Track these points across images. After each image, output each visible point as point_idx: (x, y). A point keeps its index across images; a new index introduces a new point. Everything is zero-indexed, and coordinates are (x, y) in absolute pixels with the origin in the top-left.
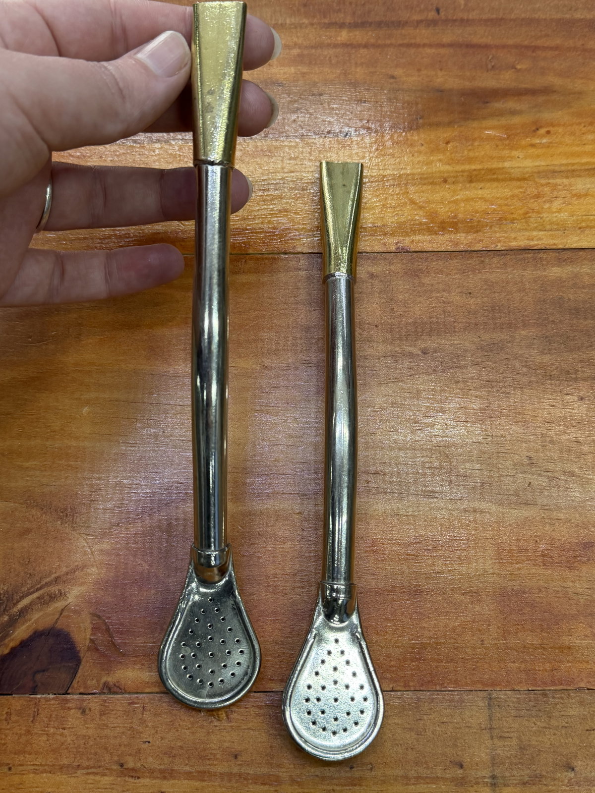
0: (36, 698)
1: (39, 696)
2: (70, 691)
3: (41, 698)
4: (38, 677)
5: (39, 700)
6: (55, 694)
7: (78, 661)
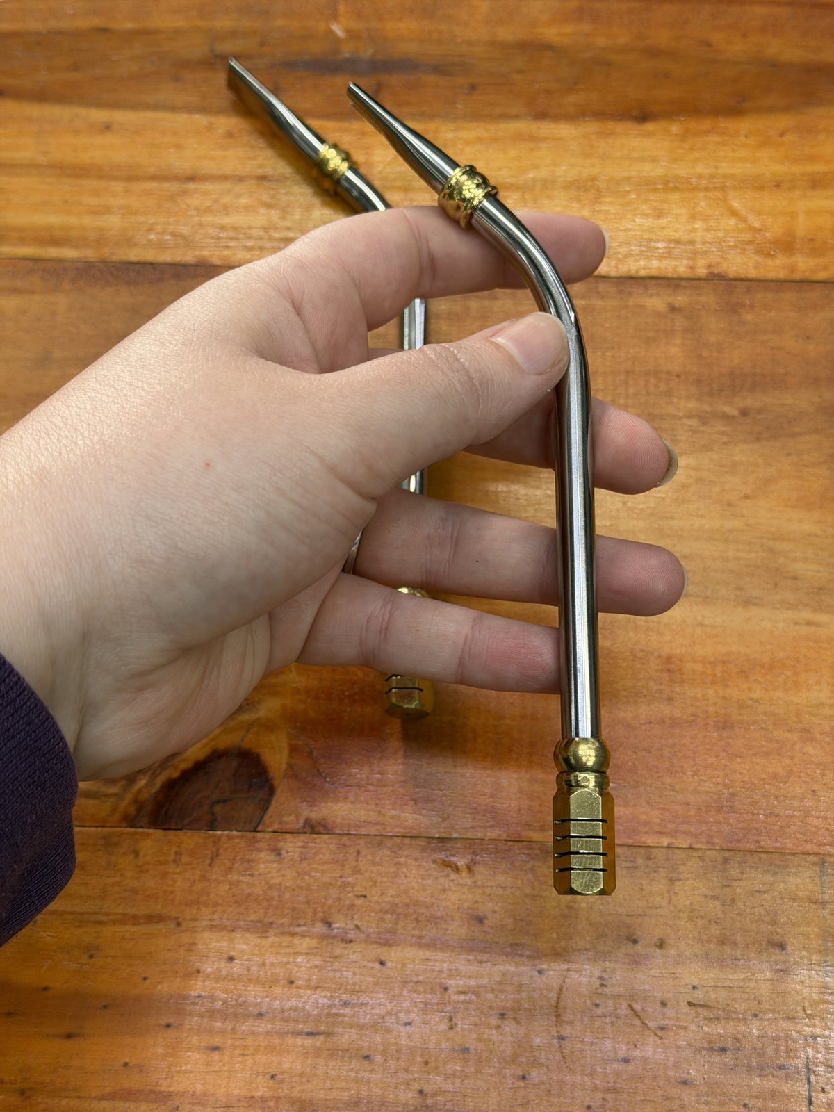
0: (214, 835)
1: (219, 833)
2: (260, 828)
3: (222, 835)
4: (218, 808)
5: (220, 837)
6: (240, 831)
7: (271, 791)
